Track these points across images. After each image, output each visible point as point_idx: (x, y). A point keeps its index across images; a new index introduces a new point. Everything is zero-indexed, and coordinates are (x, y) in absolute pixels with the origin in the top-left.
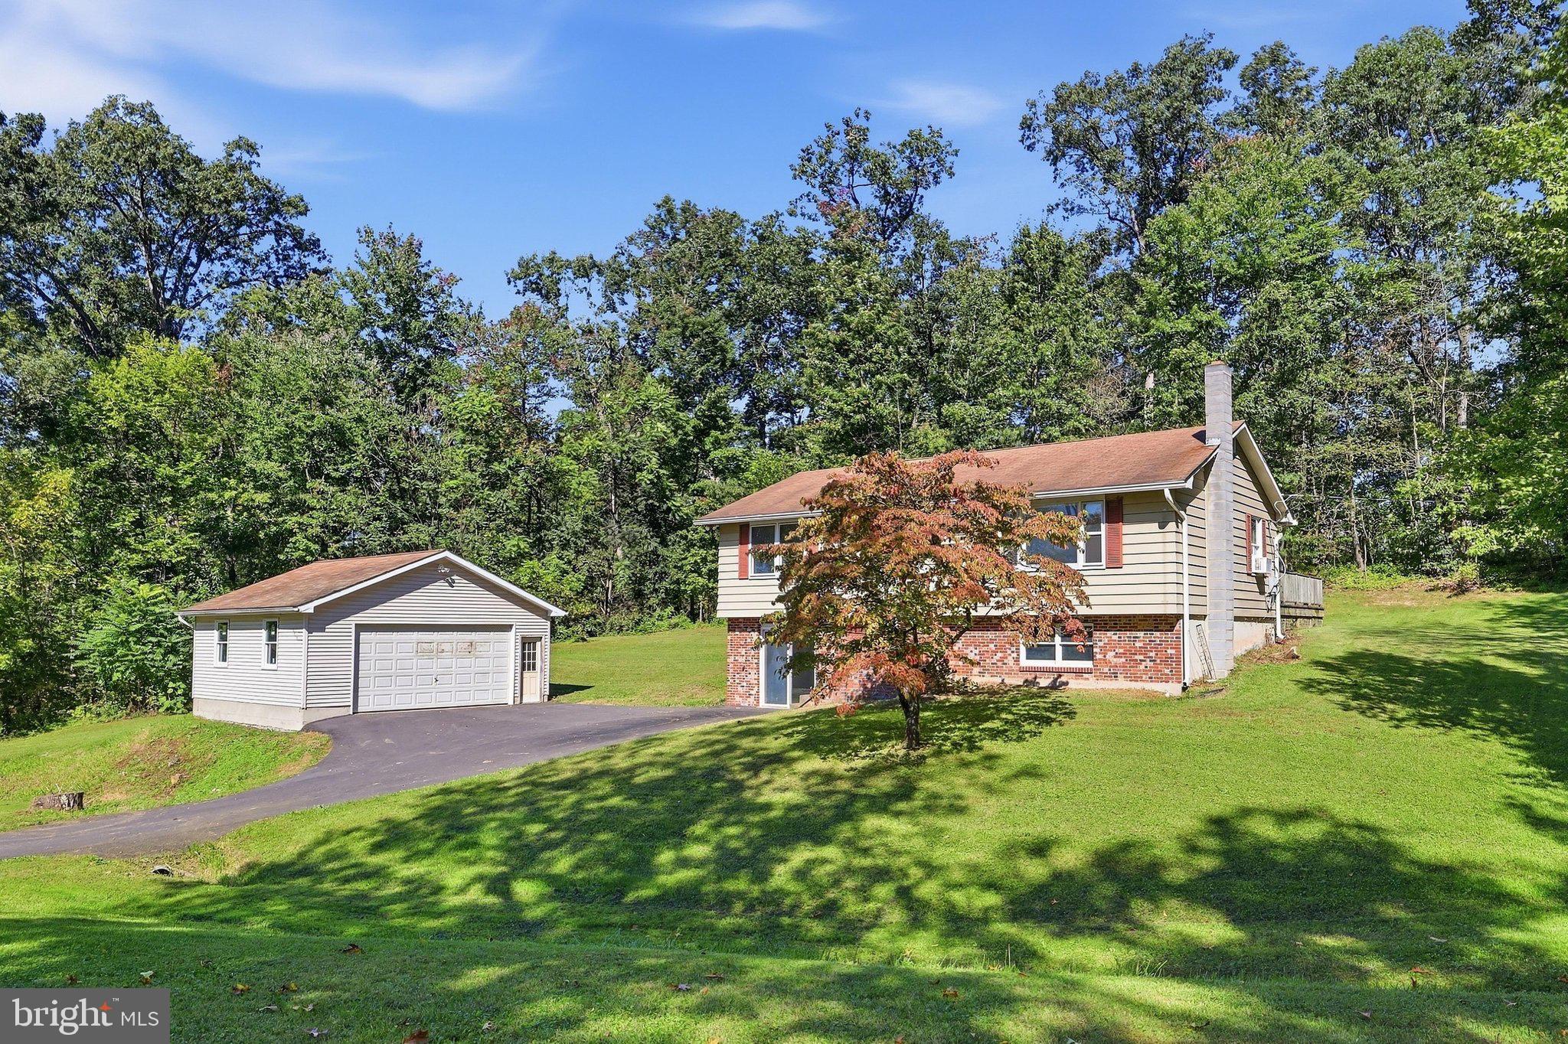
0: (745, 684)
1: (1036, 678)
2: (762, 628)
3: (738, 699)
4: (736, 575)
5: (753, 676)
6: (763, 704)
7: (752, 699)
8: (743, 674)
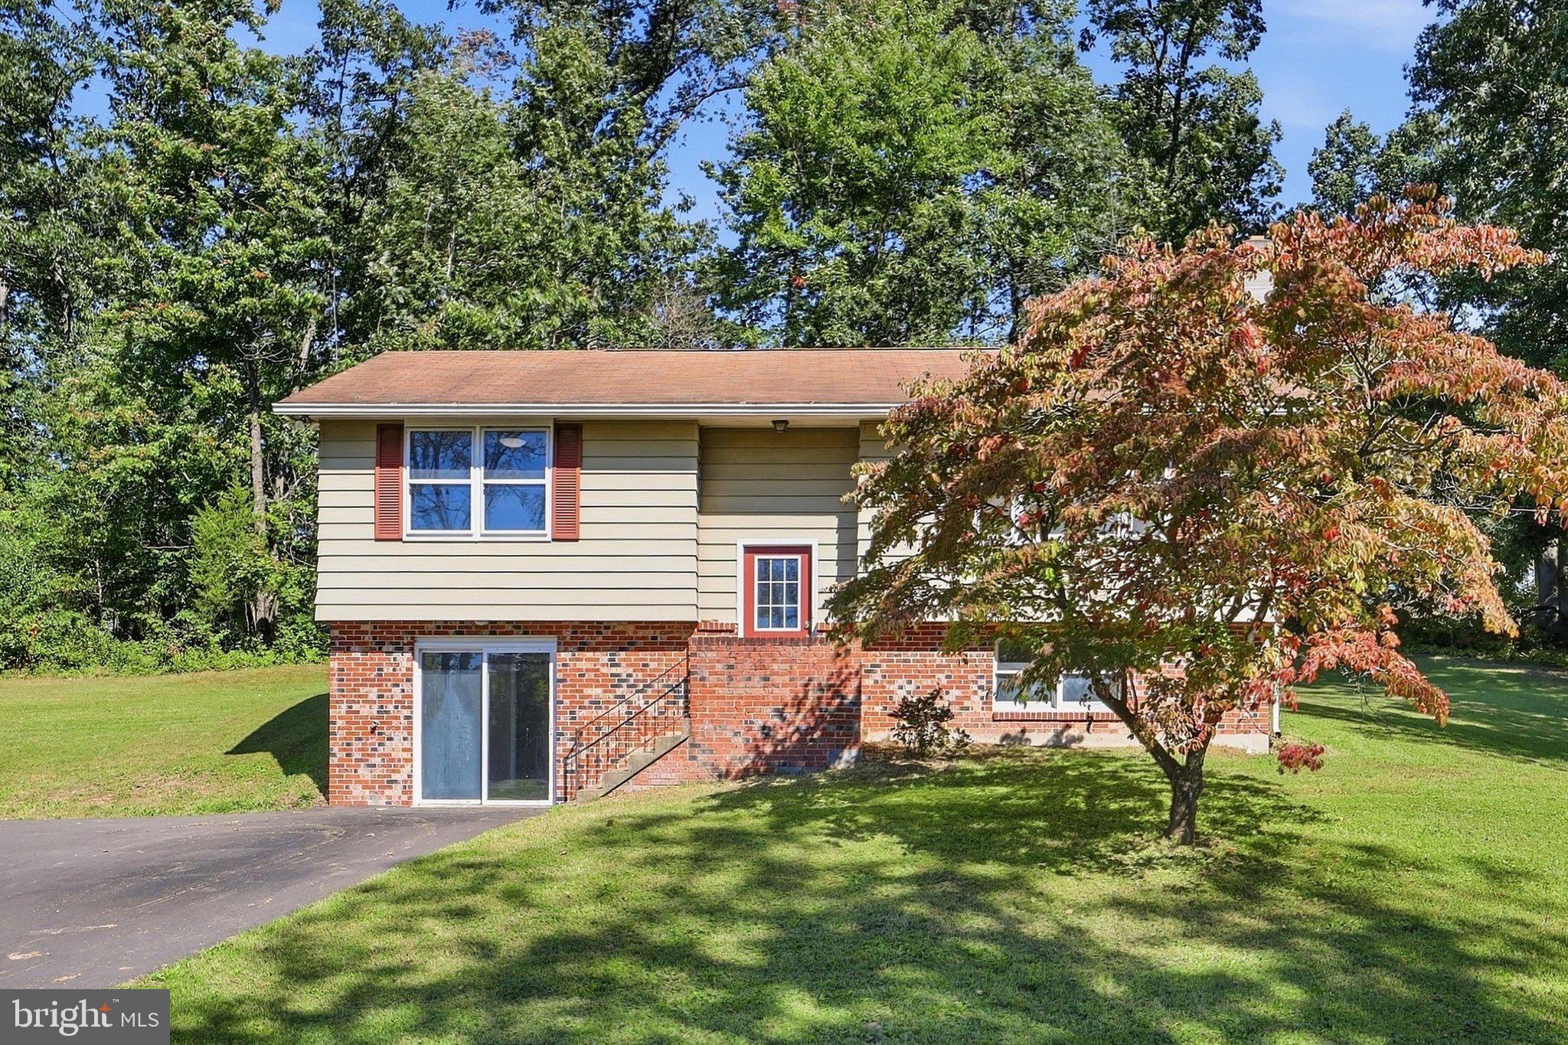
0: (377, 760)
1: (1023, 731)
2: (417, 646)
3: (357, 791)
4: (370, 531)
5: (398, 742)
6: (418, 801)
7: (396, 791)
8: (374, 740)
